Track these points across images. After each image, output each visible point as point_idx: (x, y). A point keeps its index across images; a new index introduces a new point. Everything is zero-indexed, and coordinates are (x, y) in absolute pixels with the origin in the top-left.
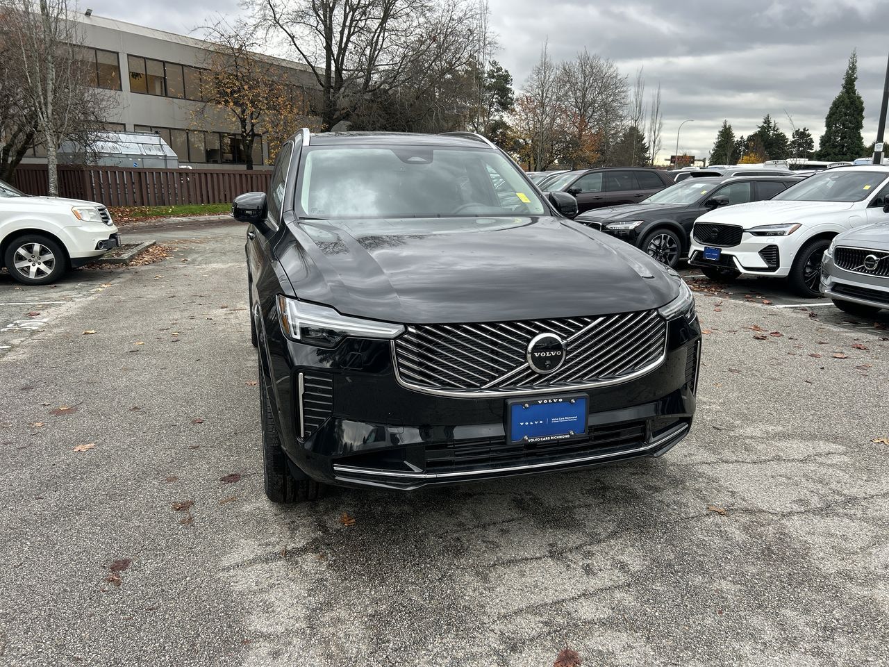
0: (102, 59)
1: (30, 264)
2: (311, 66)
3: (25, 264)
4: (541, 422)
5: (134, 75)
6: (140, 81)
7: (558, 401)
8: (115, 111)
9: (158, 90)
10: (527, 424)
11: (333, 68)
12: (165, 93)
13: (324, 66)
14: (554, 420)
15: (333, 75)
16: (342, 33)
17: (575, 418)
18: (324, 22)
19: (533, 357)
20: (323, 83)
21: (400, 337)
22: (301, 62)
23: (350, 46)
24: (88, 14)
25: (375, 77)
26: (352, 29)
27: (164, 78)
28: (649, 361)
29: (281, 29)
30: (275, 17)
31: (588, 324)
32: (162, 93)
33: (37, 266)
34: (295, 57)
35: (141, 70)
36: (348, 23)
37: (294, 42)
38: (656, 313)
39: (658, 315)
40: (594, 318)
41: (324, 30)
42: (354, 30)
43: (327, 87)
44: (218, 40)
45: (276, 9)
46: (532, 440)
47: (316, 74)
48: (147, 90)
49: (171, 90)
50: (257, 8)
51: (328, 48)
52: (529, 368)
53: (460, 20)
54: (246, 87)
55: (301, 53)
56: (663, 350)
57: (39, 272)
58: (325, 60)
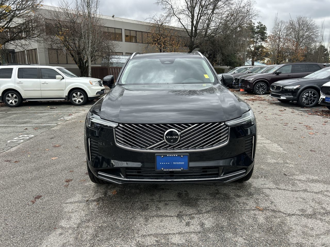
0: (117, 31)
1: (77, 99)
2: (186, 29)
3: (75, 99)
4: (169, 163)
5: (126, 36)
6: (128, 38)
7: (175, 156)
8: (118, 48)
9: (134, 41)
10: (163, 163)
11: (194, 29)
12: (136, 42)
13: (190, 28)
14: (174, 163)
15: (194, 32)
16: (198, 16)
17: (183, 163)
18: (191, 12)
19: (166, 138)
20: (190, 35)
21: (117, 127)
22: (182, 28)
23: (201, 20)
24: (113, 17)
25: (209, 31)
26: (201, 14)
27: (136, 37)
28: (220, 143)
29: (176, 17)
30: (174, 12)
31: (190, 126)
32: (135, 42)
33: (79, 99)
34: (180, 26)
35: (128, 34)
36: (200, 12)
37: (180, 21)
38: (223, 124)
39: (225, 124)
40: (193, 124)
41: (191, 15)
42: (202, 15)
43: (191, 37)
44: (153, 22)
45: (174, 10)
46: (165, 170)
47: (187, 32)
48: (130, 41)
49: (138, 40)
50: (167, 10)
51: (192, 22)
52: (165, 142)
53: (244, 7)
54: (162, 38)
55: (182, 24)
56: (227, 139)
57: (79, 101)
58: (191, 26)
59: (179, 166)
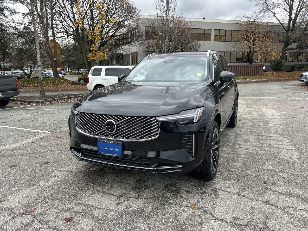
0: (207, 32)
2: (281, 23)
4: (107, 149)
5: (216, 36)
7: (111, 143)
8: (203, 48)
9: (223, 40)
10: (102, 148)
11: (291, 23)
12: (225, 40)
13: (288, 23)
14: (111, 149)
15: (291, 25)
16: (297, 9)
17: (117, 150)
18: (290, 6)
19: (106, 127)
20: (286, 29)
21: (77, 115)
22: (277, 22)
23: (301, 13)
24: (204, 19)
26: (302, 6)
27: (225, 35)
29: (270, 12)
30: (268, 7)
32: (224, 40)
35: (218, 34)
36: (301, 4)
37: (275, 15)
38: (154, 118)
40: (127, 117)
41: (289, 9)
42: (303, 7)
43: (287, 32)
44: (244, 20)
45: (269, 5)
46: (104, 154)
47: (283, 26)
48: (219, 40)
49: (226, 39)
50: (261, 6)
51: (290, 16)
52: (105, 130)
54: (251, 35)
55: (277, 19)
56: (158, 133)
58: (288, 20)
59: (114, 152)
